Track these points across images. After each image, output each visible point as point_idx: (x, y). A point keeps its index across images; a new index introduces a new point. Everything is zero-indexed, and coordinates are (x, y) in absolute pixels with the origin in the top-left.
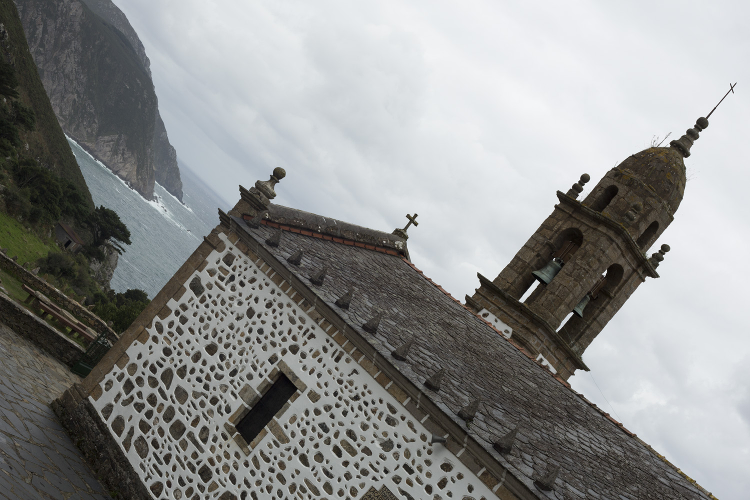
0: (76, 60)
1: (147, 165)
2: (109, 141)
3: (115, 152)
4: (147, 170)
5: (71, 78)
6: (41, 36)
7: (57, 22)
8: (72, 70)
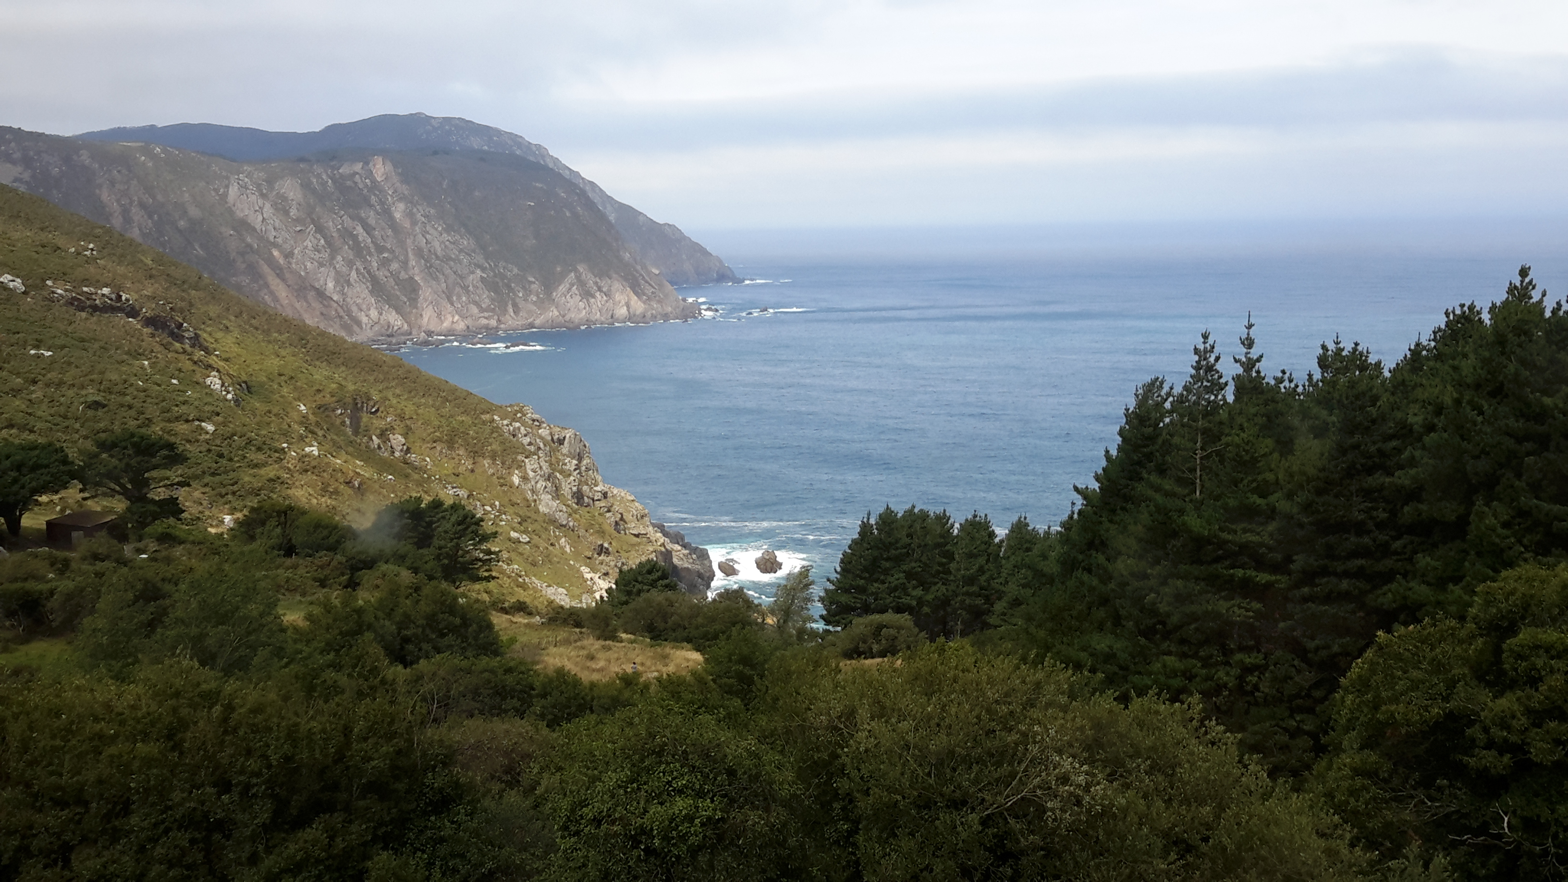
0: (440, 229)
1: (641, 275)
2: (570, 289)
3: (587, 294)
4: (647, 282)
5: (453, 256)
6: (370, 240)
7: (373, 206)
8: (446, 246)
